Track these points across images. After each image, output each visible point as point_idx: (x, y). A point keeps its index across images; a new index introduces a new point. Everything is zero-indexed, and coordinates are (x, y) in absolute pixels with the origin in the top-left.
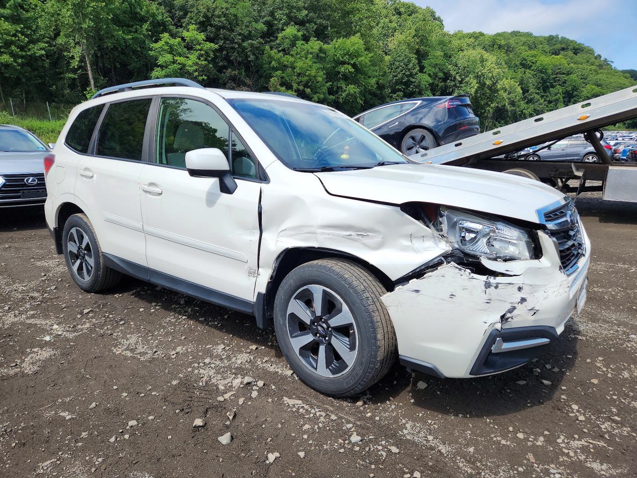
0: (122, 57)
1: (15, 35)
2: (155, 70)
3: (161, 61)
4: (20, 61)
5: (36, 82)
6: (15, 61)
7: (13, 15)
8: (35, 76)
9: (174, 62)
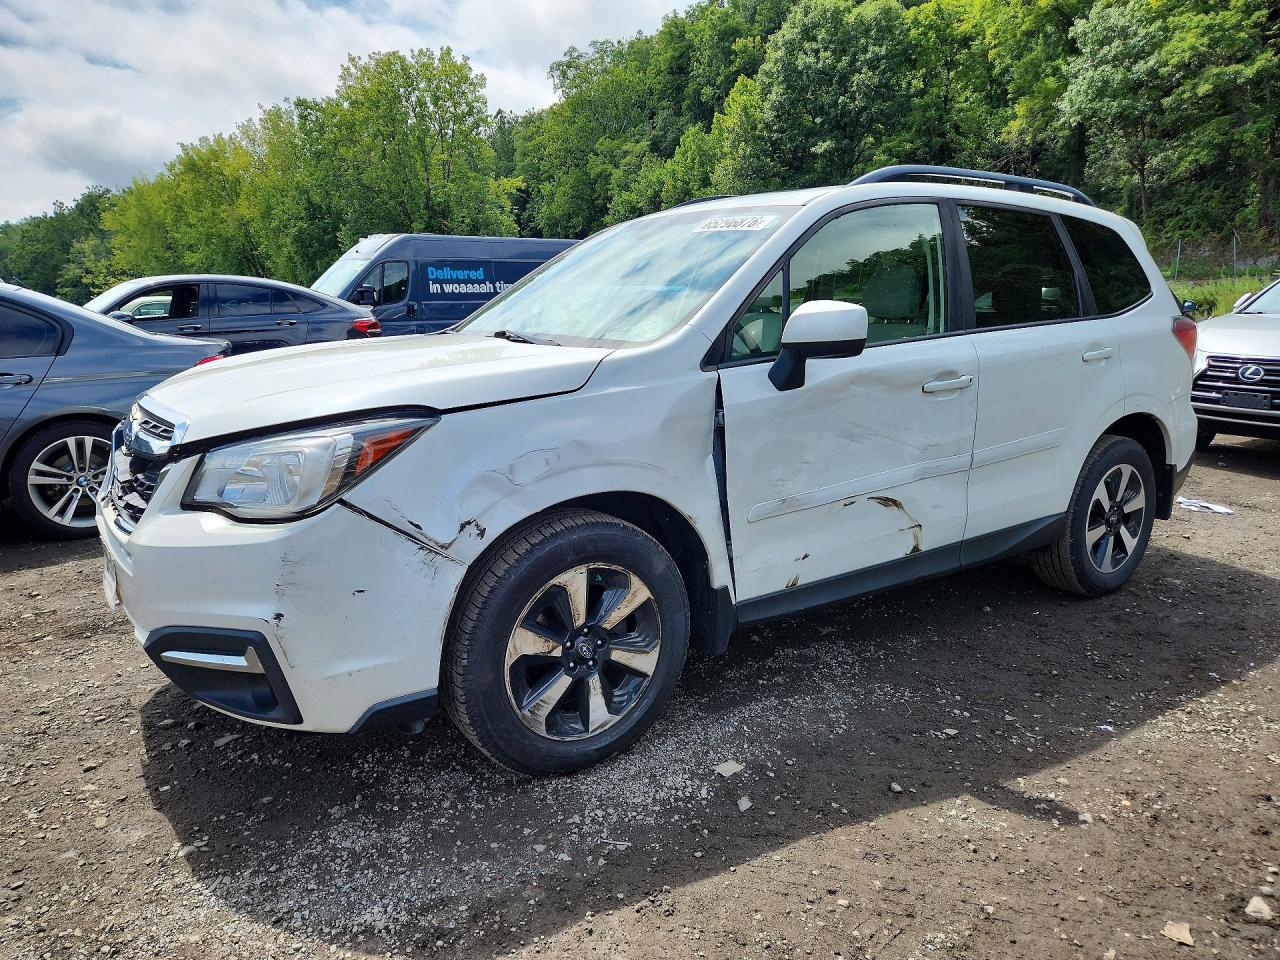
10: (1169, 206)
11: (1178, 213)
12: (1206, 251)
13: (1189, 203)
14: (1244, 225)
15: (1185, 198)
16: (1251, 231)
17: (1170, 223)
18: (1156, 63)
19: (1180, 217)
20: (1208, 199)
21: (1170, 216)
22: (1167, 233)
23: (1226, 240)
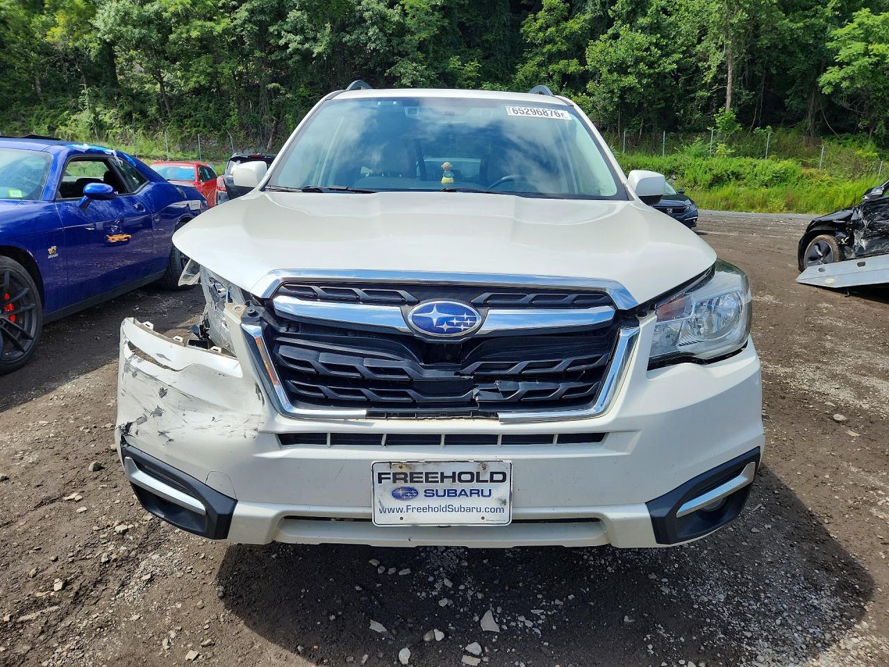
0: (782, 57)
1: (647, 49)
2: (829, 72)
3: (843, 55)
4: (645, 82)
5: (658, 106)
6: (640, 82)
7: (652, 23)
8: (659, 99)
9: (866, 53)
10: (183, 110)
11: (191, 116)
12: (214, 143)
13: (195, 110)
14: (231, 129)
15: (193, 106)
16: (236, 132)
17: (188, 122)
18: (160, 8)
19: (191, 119)
20: (208, 109)
21: (186, 117)
22: (187, 128)
23: (224, 137)
